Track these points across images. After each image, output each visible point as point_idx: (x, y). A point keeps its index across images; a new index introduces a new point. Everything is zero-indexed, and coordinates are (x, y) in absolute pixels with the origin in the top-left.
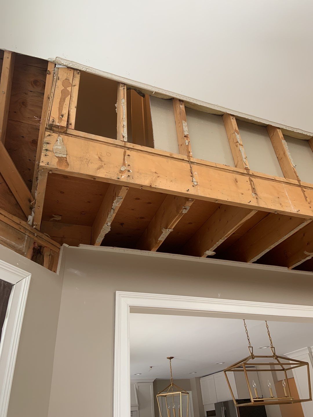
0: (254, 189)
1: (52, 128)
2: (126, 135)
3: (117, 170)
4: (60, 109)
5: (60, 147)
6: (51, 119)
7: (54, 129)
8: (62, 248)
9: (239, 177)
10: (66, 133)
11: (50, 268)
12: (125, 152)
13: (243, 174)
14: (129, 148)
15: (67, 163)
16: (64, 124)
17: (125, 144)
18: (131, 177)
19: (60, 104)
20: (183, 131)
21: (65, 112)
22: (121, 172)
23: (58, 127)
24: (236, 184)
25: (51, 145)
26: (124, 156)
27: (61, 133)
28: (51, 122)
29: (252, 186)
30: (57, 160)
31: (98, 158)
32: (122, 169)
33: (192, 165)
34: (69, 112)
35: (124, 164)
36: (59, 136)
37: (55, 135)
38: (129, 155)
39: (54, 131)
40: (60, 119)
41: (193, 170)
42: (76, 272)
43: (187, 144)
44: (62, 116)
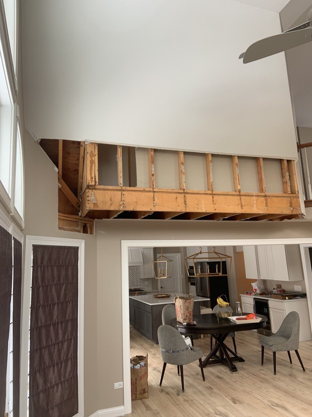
0: (185, 201)
1: (89, 187)
2: (122, 183)
3: (118, 204)
4: (91, 174)
5: (93, 198)
6: (88, 182)
7: (90, 187)
8: (94, 221)
9: (178, 195)
10: (95, 189)
11: (91, 234)
12: (122, 193)
13: (181, 193)
14: (123, 190)
15: (97, 205)
16: (93, 184)
17: (122, 188)
18: (125, 207)
19: (90, 170)
20: (152, 171)
21: (93, 175)
22: (120, 205)
23: (91, 186)
24: (176, 200)
25: (90, 197)
26: (122, 195)
27: (93, 189)
28: (88, 184)
29: (184, 200)
30: (93, 205)
31: (110, 199)
32: (121, 204)
33: (154, 193)
34: (95, 175)
35: (121, 200)
36: (92, 191)
37: (90, 191)
38: (124, 194)
39: (90, 189)
40: (92, 181)
41: (155, 196)
42: (102, 232)
43: (153, 180)
44: (92, 178)
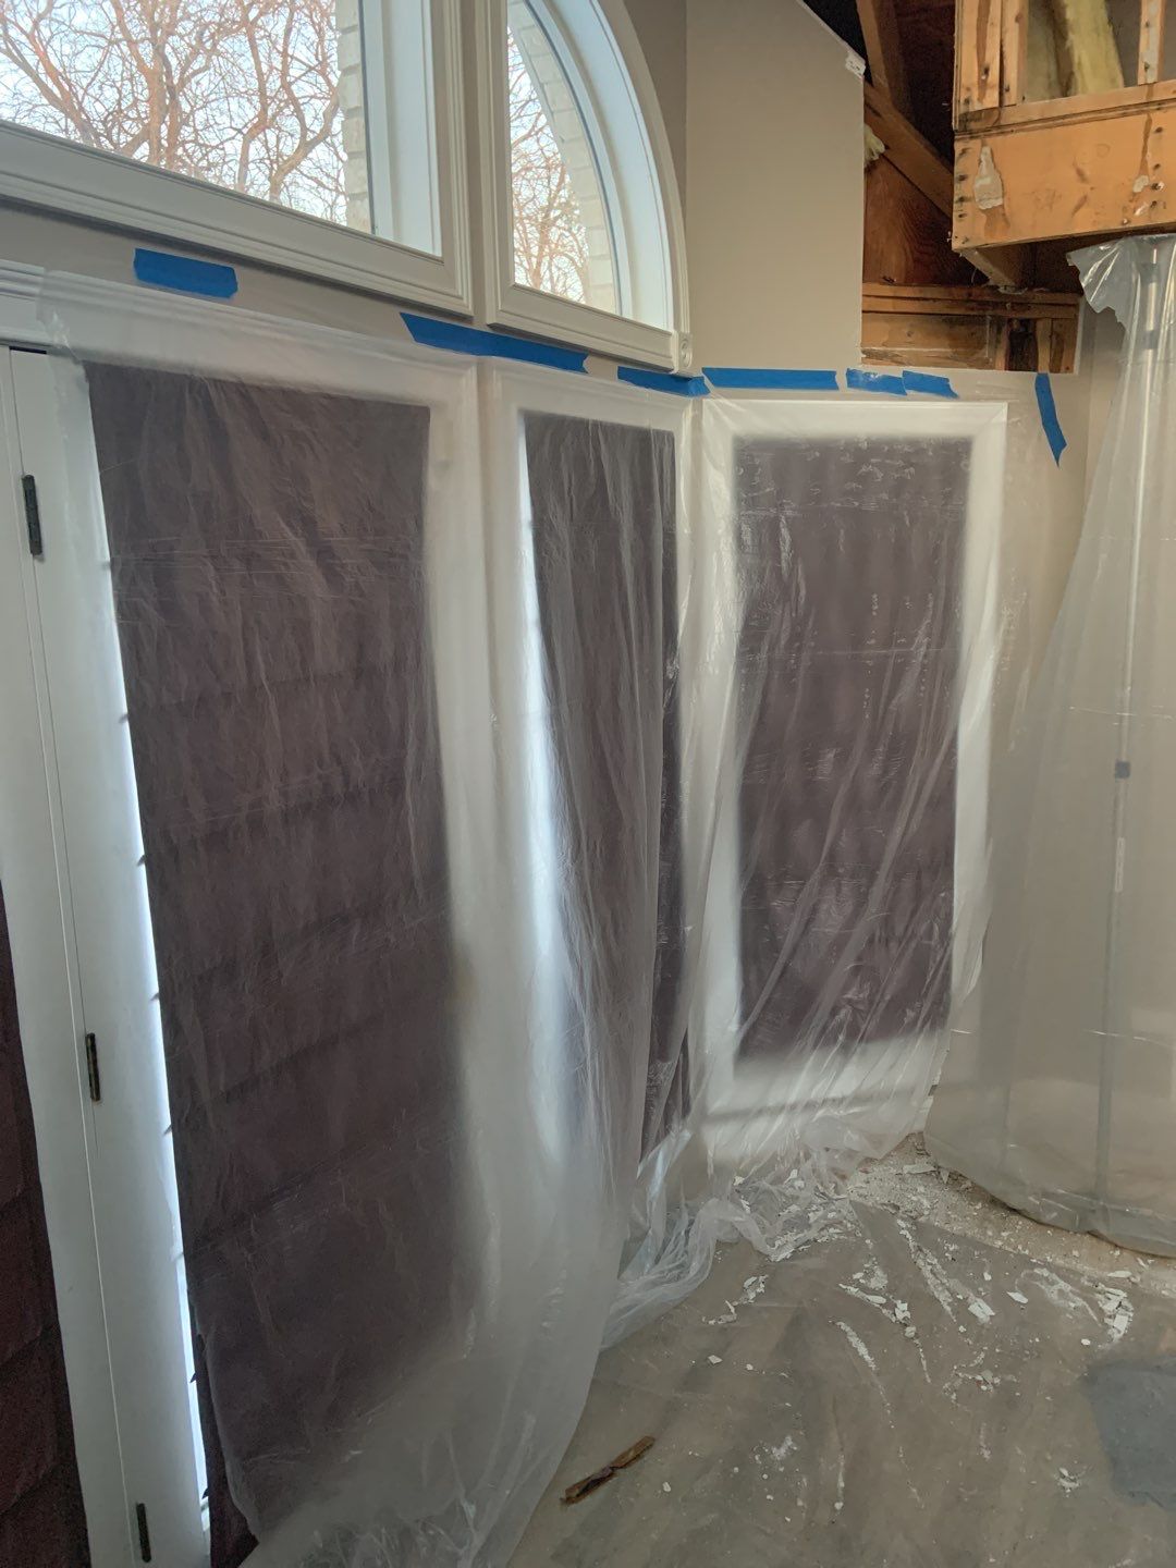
1: (966, 125)
2: (1156, 59)
3: (1122, 196)
4: (981, 48)
5: (987, 181)
6: (964, 97)
7: (973, 126)
10: (999, 127)
12: (1149, 122)
14: (1159, 102)
15: (1006, 219)
16: (992, 100)
17: (1150, 94)
18: (1160, 206)
19: (978, 29)
21: (993, 53)
22: (1134, 197)
23: (978, 115)
25: (970, 181)
26: (1146, 136)
27: (986, 132)
28: (962, 109)
30: (984, 219)
31: (1075, 174)
32: (1136, 190)
34: (1001, 47)
35: (1143, 169)
36: (984, 145)
37: (974, 144)
38: (1159, 130)
39: (975, 134)
40: (983, 85)
44: (987, 71)
